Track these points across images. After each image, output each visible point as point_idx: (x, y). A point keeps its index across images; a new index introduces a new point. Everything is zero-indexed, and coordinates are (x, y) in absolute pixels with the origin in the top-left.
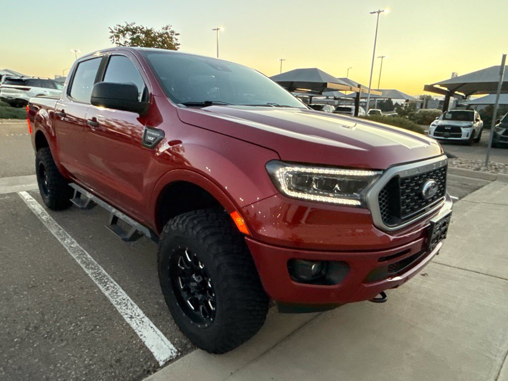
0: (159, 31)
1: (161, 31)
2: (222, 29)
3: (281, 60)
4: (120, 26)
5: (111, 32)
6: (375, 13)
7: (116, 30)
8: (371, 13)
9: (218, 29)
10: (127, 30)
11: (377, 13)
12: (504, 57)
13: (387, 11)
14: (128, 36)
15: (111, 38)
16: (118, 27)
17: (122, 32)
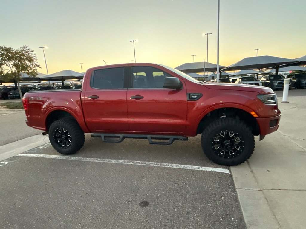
0: (19, 49)
1: (20, 49)
2: (46, 47)
3: (81, 64)
6: (132, 41)
8: (130, 41)
9: (43, 47)
11: (133, 42)
12: (204, 60)
13: (137, 41)
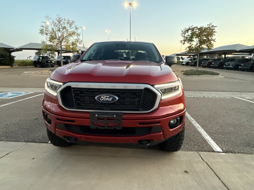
4: (186, 28)
5: (182, 32)
7: (184, 30)
10: (189, 29)
14: (190, 32)
15: (182, 34)
16: (185, 29)
17: (187, 31)
